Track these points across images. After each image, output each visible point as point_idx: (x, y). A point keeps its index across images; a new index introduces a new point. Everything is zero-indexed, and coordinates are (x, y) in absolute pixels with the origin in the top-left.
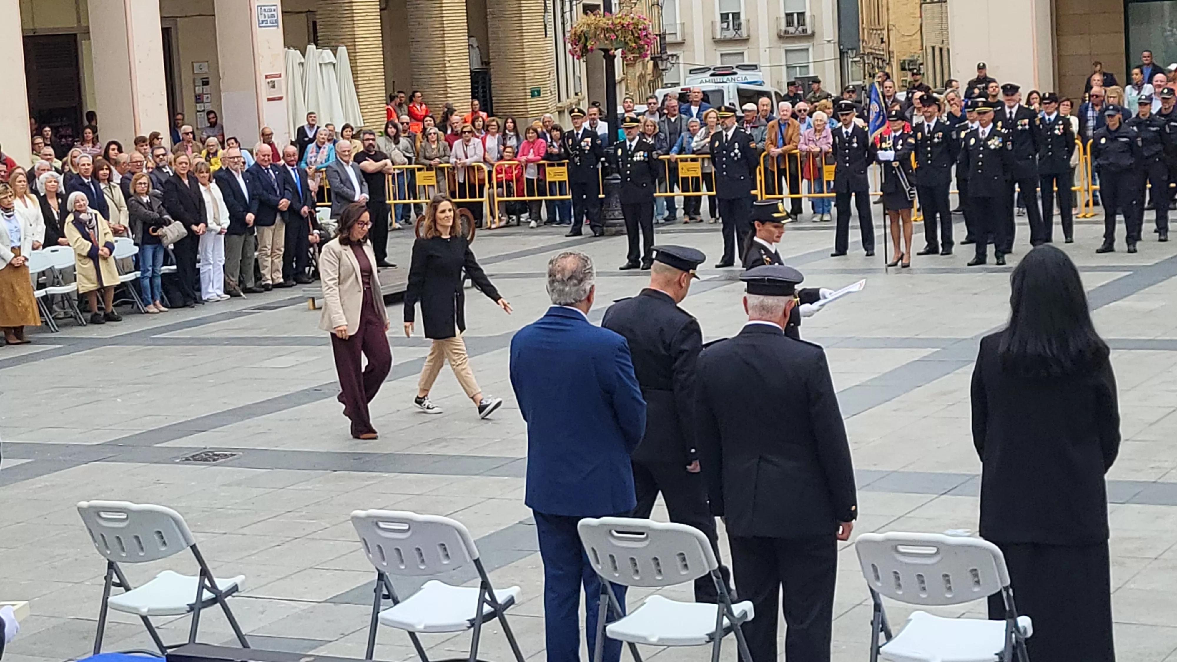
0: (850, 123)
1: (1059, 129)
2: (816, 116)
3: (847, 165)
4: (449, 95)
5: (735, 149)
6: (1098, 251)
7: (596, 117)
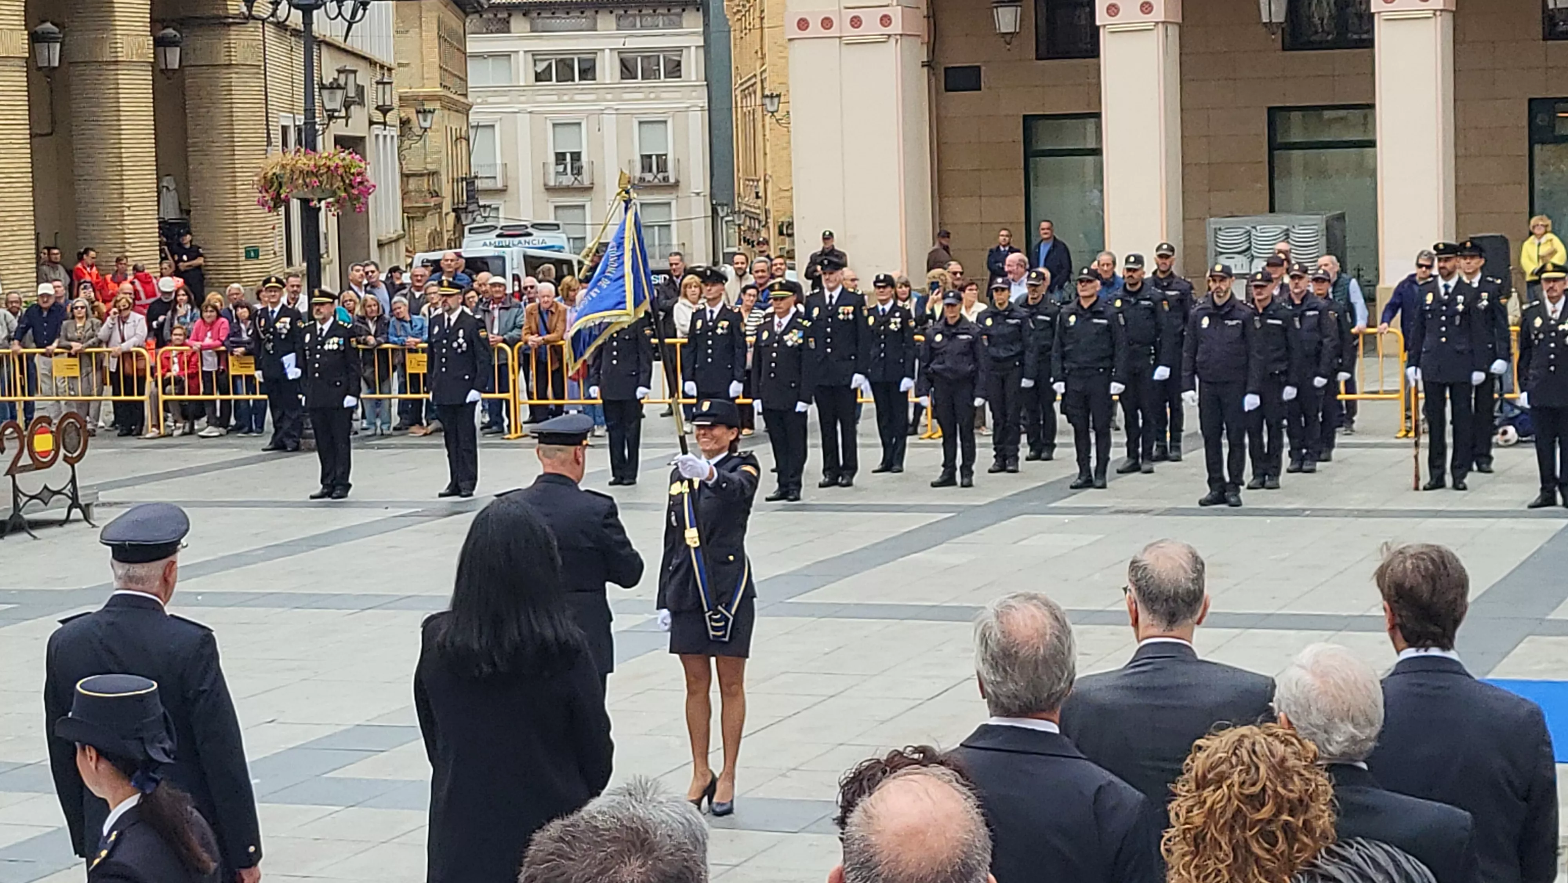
1: (895, 323)
4: (127, 254)
5: (458, 338)
6: (934, 485)
7: (300, 289)
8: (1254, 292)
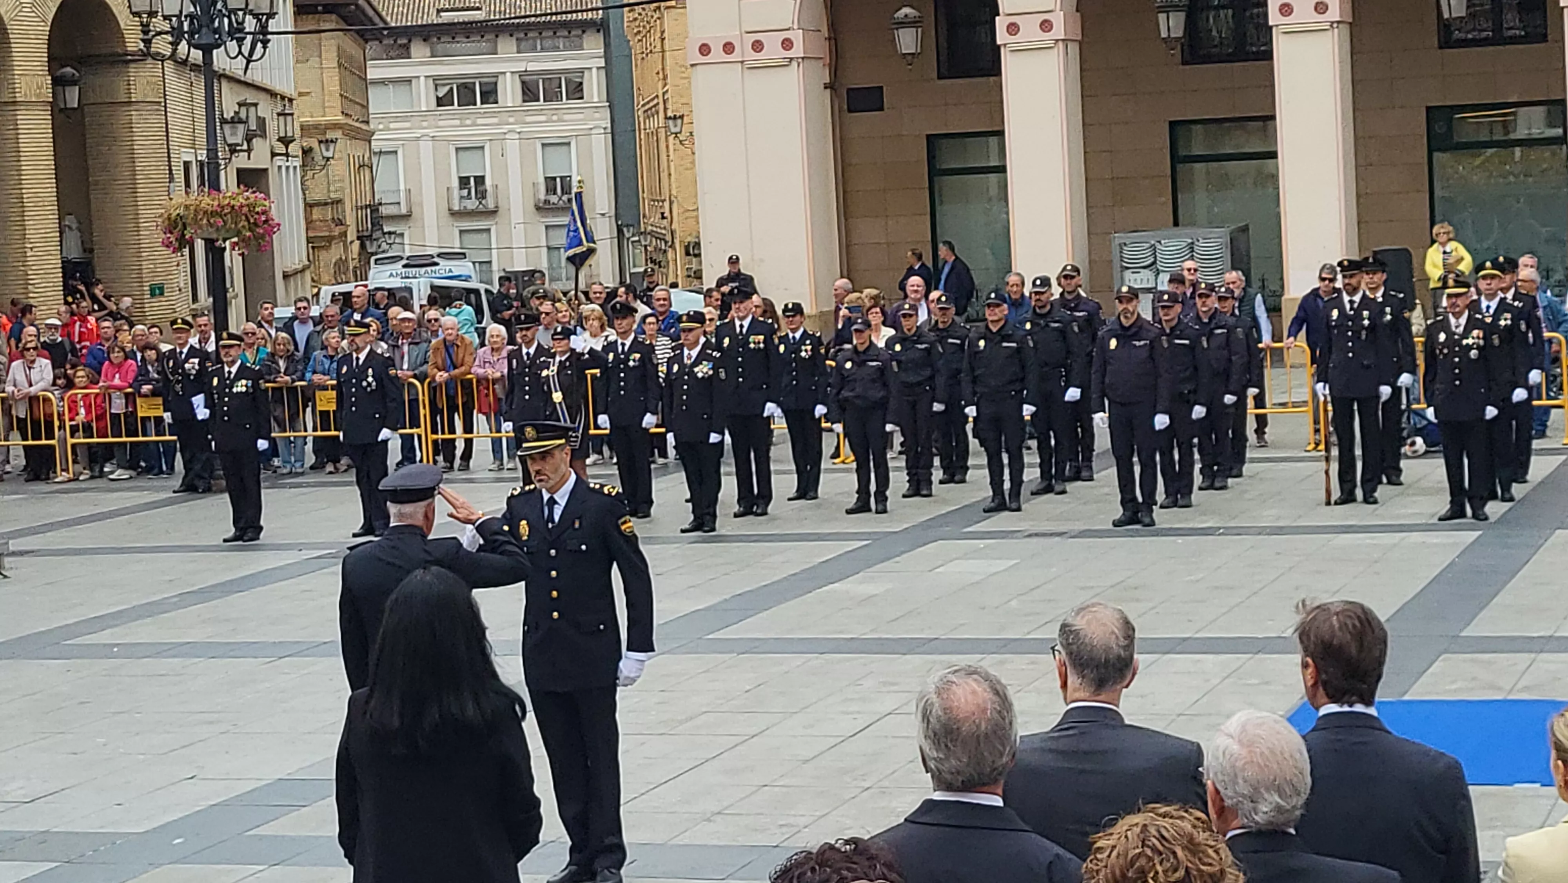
0: (533, 339)
1: (806, 351)
2: (491, 332)
3: (527, 397)
4: (31, 295)
5: (368, 376)
7: (207, 328)
8: (1161, 313)
